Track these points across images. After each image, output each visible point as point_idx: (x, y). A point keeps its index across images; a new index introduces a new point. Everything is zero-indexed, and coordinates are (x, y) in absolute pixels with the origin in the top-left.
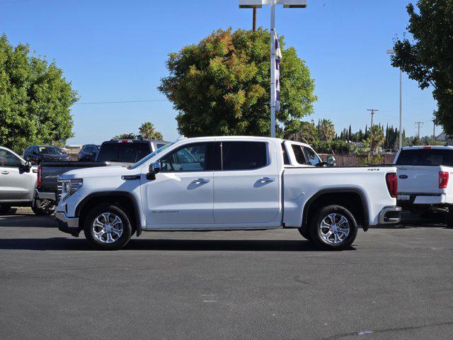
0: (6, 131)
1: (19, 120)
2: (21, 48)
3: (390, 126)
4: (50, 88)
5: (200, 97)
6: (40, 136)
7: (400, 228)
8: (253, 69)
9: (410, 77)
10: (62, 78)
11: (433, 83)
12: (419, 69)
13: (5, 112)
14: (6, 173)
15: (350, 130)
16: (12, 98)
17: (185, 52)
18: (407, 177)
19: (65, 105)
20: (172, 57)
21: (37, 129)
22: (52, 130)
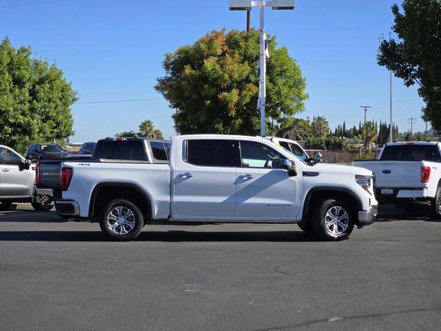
0: (10, 130)
1: (21, 119)
2: (23, 50)
3: (383, 123)
4: (51, 88)
5: (195, 96)
6: (41, 135)
7: (383, 221)
8: (246, 69)
9: (396, 75)
10: (62, 78)
11: (418, 80)
12: (405, 68)
13: (8, 111)
14: (6, 171)
15: (344, 126)
16: (15, 99)
17: (180, 52)
18: (390, 172)
19: (65, 104)
20: (168, 58)
21: (39, 128)
22: (54, 128)
